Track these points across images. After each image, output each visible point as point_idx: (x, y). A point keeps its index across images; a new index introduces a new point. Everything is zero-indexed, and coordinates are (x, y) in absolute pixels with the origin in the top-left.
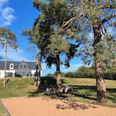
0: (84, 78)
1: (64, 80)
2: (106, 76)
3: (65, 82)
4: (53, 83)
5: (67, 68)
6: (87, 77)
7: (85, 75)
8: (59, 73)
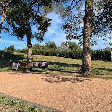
0: (40, 55)
1: (24, 56)
2: (61, 54)
3: (25, 57)
4: (12, 58)
5: (40, 42)
6: (42, 55)
7: (41, 53)
8: (30, 46)
